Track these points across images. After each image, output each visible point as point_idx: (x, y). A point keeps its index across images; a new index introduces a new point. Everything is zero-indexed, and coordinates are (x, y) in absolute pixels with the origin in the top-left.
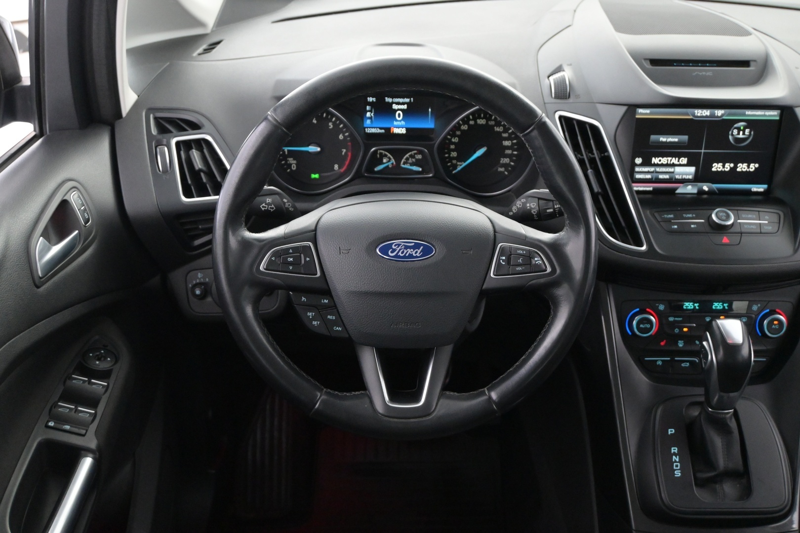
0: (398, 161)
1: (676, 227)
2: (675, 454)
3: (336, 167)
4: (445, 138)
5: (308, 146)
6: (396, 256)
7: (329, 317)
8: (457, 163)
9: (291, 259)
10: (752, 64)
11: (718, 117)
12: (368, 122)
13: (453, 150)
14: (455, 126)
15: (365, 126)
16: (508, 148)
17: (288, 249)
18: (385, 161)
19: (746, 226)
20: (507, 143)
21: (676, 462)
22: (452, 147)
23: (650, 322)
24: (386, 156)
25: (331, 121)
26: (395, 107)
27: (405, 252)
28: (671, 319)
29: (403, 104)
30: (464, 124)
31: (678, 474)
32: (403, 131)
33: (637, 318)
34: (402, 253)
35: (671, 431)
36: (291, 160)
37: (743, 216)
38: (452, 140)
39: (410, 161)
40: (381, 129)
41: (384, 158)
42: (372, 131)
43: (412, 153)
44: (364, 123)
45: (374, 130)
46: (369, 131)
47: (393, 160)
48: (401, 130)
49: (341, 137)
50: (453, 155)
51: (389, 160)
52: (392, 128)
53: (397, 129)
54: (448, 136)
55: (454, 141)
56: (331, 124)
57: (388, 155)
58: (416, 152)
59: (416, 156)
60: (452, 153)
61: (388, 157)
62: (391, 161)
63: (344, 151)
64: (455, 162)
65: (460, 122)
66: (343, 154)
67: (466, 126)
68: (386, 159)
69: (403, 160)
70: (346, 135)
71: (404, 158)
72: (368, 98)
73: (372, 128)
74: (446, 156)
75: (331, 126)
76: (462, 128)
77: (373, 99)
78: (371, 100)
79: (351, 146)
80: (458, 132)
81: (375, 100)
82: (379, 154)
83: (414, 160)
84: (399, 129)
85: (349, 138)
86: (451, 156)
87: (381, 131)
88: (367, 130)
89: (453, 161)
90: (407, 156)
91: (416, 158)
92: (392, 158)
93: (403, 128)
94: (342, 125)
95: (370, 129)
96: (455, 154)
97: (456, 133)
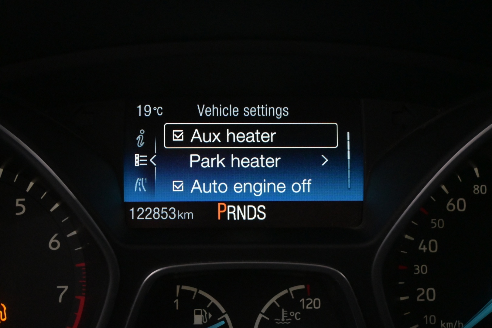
0: (242, 321)
8: (438, 324)
13: (425, 281)
14: (425, 202)
15: (128, 198)
18: (198, 320)
22: (421, 269)
24: (202, 302)
25: (23, 194)
30: (454, 195)
38: (420, 248)
39: (285, 318)
40: (182, 206)
41: (195, 310)
42: (151, 216)
43: (292, 289)
44: (125, 190)
45: (158, 213)
46: (144, 216)
47: (227, 316)
48: (251, 209)
49: (54, 245)
50: (424, 297)
51: (211, 318)
52: (219, 204)
53: (239, 207)
54: (407, 236)
55: (425, 251)
56: (20, 202)
57: (210, 301)
58: (302, 287)
59: (303, 300)
60: (421, 291)
61: (208, 306)
62: (219, 319)
63: (64, 289)
64: (433, 321)
65: (443, 187)
66: (60, 301)
67: (461, 203)
68: (203, 313)
69: (260, 316)
70: (69, 236)
71: (264, 310)
72: (140, 107)
73: (153, 205)
74: (402, 299)
75: (20, 209)
76: (451, 207)
77: (155, 109)
78: (148, 114)
79: (84, 273)
80: (436, 222)
81: (160, 113)
82: (177, 296)
83: (298, 314)
84: (245, 206)
85: (81, 248)
86: (418, 300)
87: (183, 215)
88: (136, 214)
89: (426, 316)
90: (274, 303)
91: (303, 308)
92: (223, 311)
93: (256, 204)
94: (57, 205)
95: (146, 210)
96: (431, 292)
97: (434, 225)
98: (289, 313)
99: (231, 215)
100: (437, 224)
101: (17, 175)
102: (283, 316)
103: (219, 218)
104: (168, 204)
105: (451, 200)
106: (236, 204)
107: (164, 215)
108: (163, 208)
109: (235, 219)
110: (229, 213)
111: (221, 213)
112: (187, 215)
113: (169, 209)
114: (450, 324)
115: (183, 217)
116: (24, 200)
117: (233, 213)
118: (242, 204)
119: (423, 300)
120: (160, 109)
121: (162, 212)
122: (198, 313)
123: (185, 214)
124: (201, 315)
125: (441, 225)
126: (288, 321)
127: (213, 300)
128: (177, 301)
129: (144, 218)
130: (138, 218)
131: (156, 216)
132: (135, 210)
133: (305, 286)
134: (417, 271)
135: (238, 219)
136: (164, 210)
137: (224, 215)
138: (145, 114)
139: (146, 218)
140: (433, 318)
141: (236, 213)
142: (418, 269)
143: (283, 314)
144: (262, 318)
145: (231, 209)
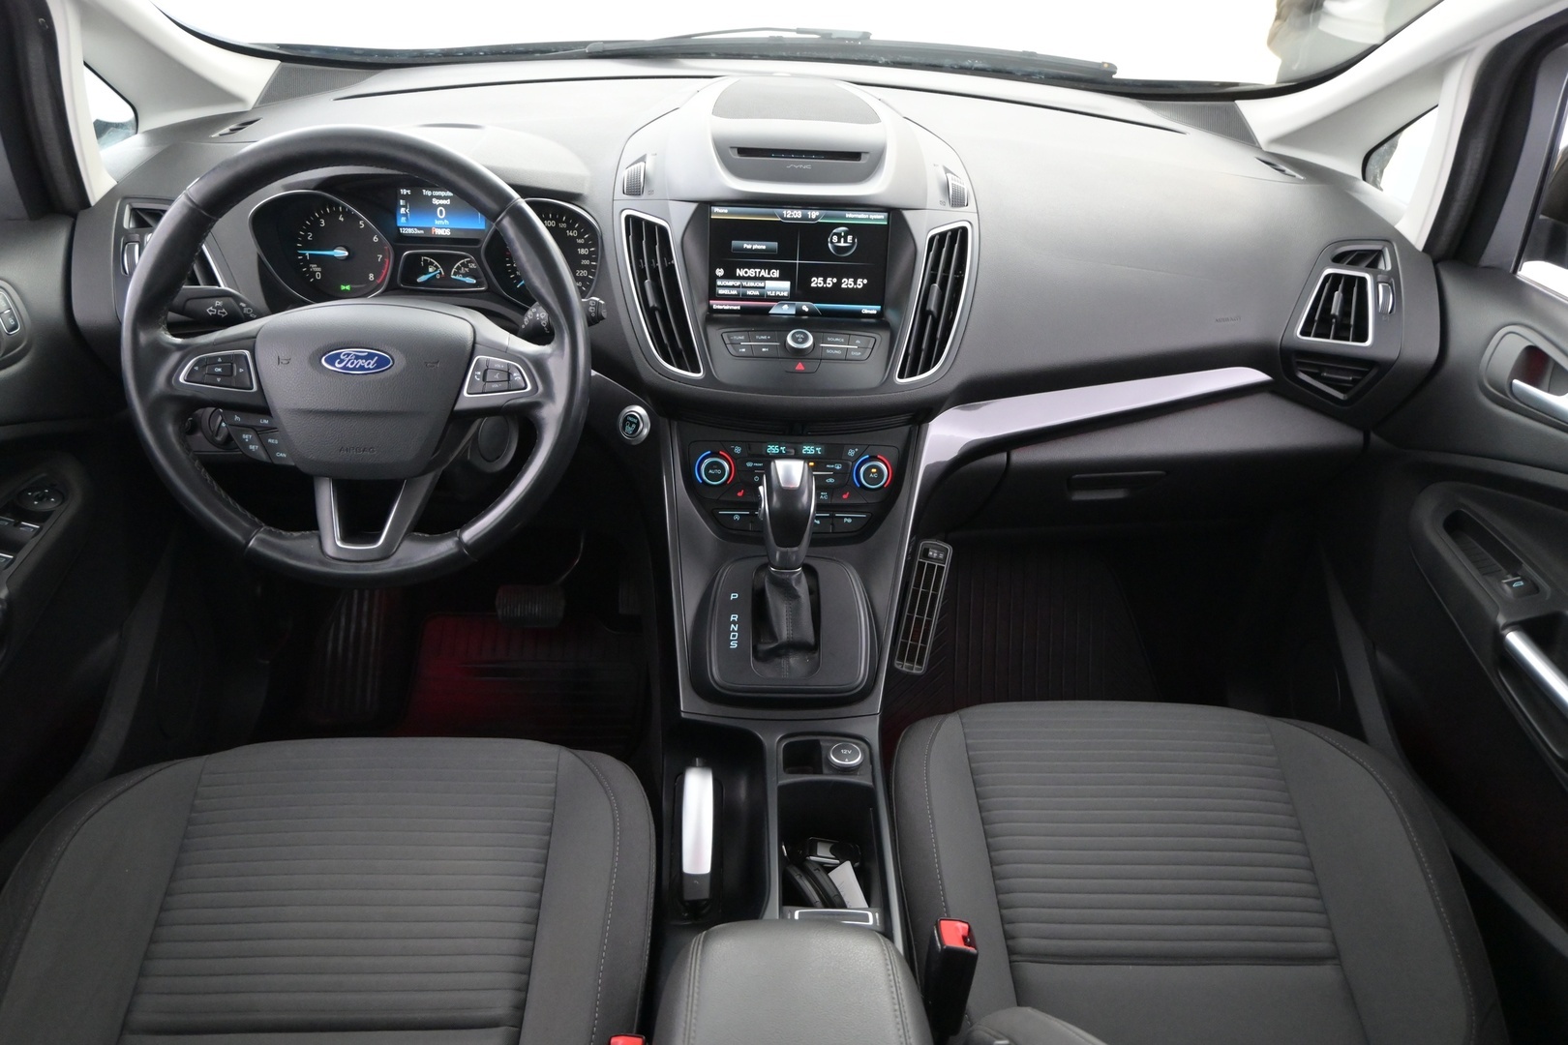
0: (448, 271)
1: (744, 350)
2: (734, 622)
3: (371, 277)
5: (333, 250)
6: (344, 368)
7: (270, 441)
9: (220, 370)
10: (863, 156)
11: (812, 220)
12: (403, 219)
15: (400, 225)
16: (585, 257)
17: (217, 357)
18: (430, 270)
19: (828, 351)
20: (583, 251)
21: (734, 631)
23: (722, 468)
26: (435, 201)
27: (356, 362)
28: (749, 464)
29: (445, 198)
31: (734, 645)
32: (449, 233)
33: (707, 461)
34: (352, 364)
35: (734, 596)
36: (314, 267)
37: (829, 339)
40: (419, 229)
41: (429, 266)
42: (408, 232)
44: (398, 222)
45: (411, 231)
46: (405, 231)
47: (441, 269)
48: (445, 231)
51: (435, 269)
52: (432, 228)
53: (439, 230)
57: (434, 263)
59: (469, 265)
61: (434, 265)
62: (438, 270)
68: (432, 267)
69: (453, 270)
71: (455, 268)
72: (402, 190)
73: (409, 228)
77: (407, 191)
81: (409, 193)
82: (422, 260)
84: (441, 230)
87: (420, 232)
90: (459, 265)
91: (470, 267)
92: (439, 267)
93: (447, 229)
98: (464, 269)
102: (462, 270)
103: (433, 234)
104: (414, 228)
107: (413, 232)
109: (439, 234)
112: (422, 232)
117: (438, 232)
120: (409, 191)
126: (463, 272)
128: (422, 262)
130: (403, 232)
132: (402, 230)
136: (413, 230)
137: (435, 233)
138: (404, 193)
144: (455, 271)
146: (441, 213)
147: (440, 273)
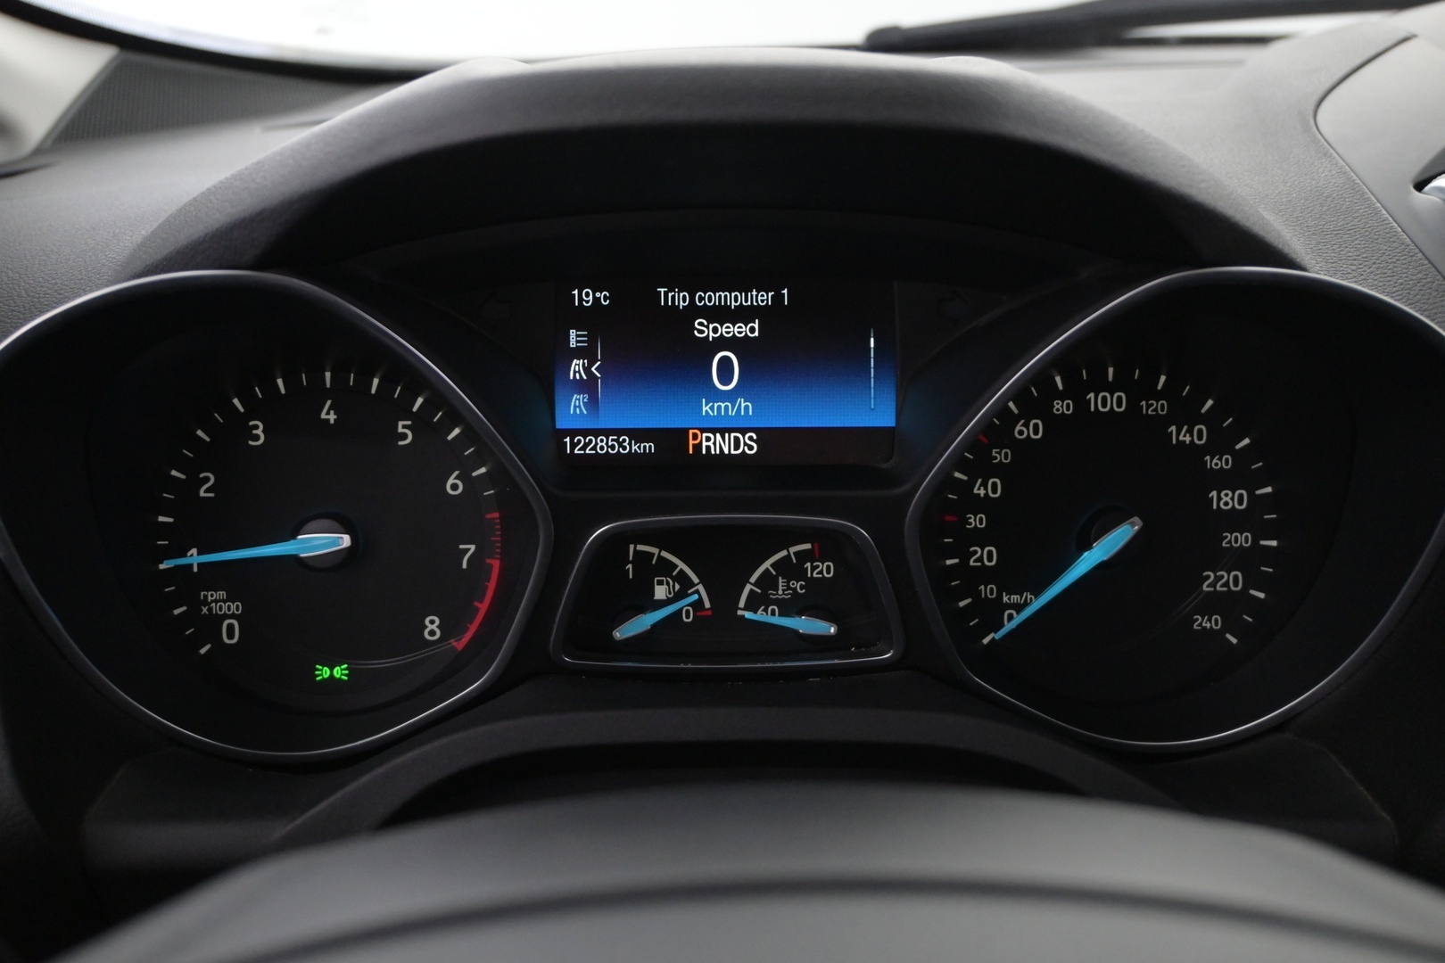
0: (724, 593)
3: (432, 625)
4: (945, 482)
5: (293, 535)
8: (1000, 597)
12: (578, 402)
13: (981, 538)
14: (987, 427)
15: (561, 423)
16: (1234, 520)
18: (660, 592)
20: (1228, 500)
22: (976, 521)
24: (666, 568)
25: (408, 414)
26: (705, 330)
29: (743, 315)
30: (1026, 415)
32: (749, 445)
36: (218, 601)
38: (976, 491)
39: (783, 590)
40: (637, 435)
41: (656, 579)
42: (594, 448)
43: (793, 550)
44: (557, 412)
45: (603, 444)
46: (583, 448)
47: (701, 588)
48: (737, 439)
49: (454, 487)
50: (980, 559)
51: (679, 589)
52: (691, 432)
53: (718, 435)
54: (957, 475)
55: (982, 495)
56: (404, 427)
57: (677, 566)
58: (808, 546)
59: (808, 564)
60: (976, 552)
61: (674, 574)
62: (689, 592)
63: (469, 549)
64: (992, 593)
65: (1011, 404)
66: (465, 566)
67: (1036, 426)
68: (668, 584)
69: (748, 588)
70: (474, 474)
71: (753, 579)
72: (576, 292)
73: (596, 433)
74: (949, 562)
75: (404, 436)
76: (1021, 433)
77: (598, 295)
78: (587, 302)
79: (498, 527)
80: (1000, 453)
81: (605, 301)
82: (631, 559)
83: (801, 585)
84: (727, 435)
85: (492, 492)
86: (972, 563)
87: (639, 447)
88: (573, 446)
89: (982, 587)
90: (767, 570)
91: (809, 575)
92: (695, 579)
93: (743, 431)
94: (457, 431)
95: (587, 441)
96: (990, 553)
97: (996, 458)
98: (788, 583)
99: (708, 448)
100: (1001, 456)
101: (399, 388)
102: (781, 588)
103: (691, 452)
104: (619, 432)
105: (1022, 421)
106: (714, 431)
107: (613, 447)
108: (611, 438)
109: (713, 452)
110: (704, 444)
111: (694, 445)
112: (645, 447)
113: (619, 438)
114: (1015, 597)
115: (640, 449)
116: (409, 423)
117: (711, 444)
118: (723, 431)
119: (979, 564)
120: (605, 295)
121: (610, 444)
122: (660, 583)
123: (642, 445)
124: (665, 586)
125: (1006, 458)
126: (787, 595)
127: (681, 565)
128: (630, 566)
129: (585, 451)
130: (576, 452)
131: (602, 448)
132: (572, 441)
133: (813, 546)
134: (971, 524)
135: (718, 452)
136: (613, 440)
137: (698, 447)
138: (584, 303)
139: (587, 452)
140: (992, 590)
141: (715, 443)
142: (972, 520)
143: (780, 584)
144: (751, 590)
145: (708, 439)
146: (725, 364)
147: (698, 605)
